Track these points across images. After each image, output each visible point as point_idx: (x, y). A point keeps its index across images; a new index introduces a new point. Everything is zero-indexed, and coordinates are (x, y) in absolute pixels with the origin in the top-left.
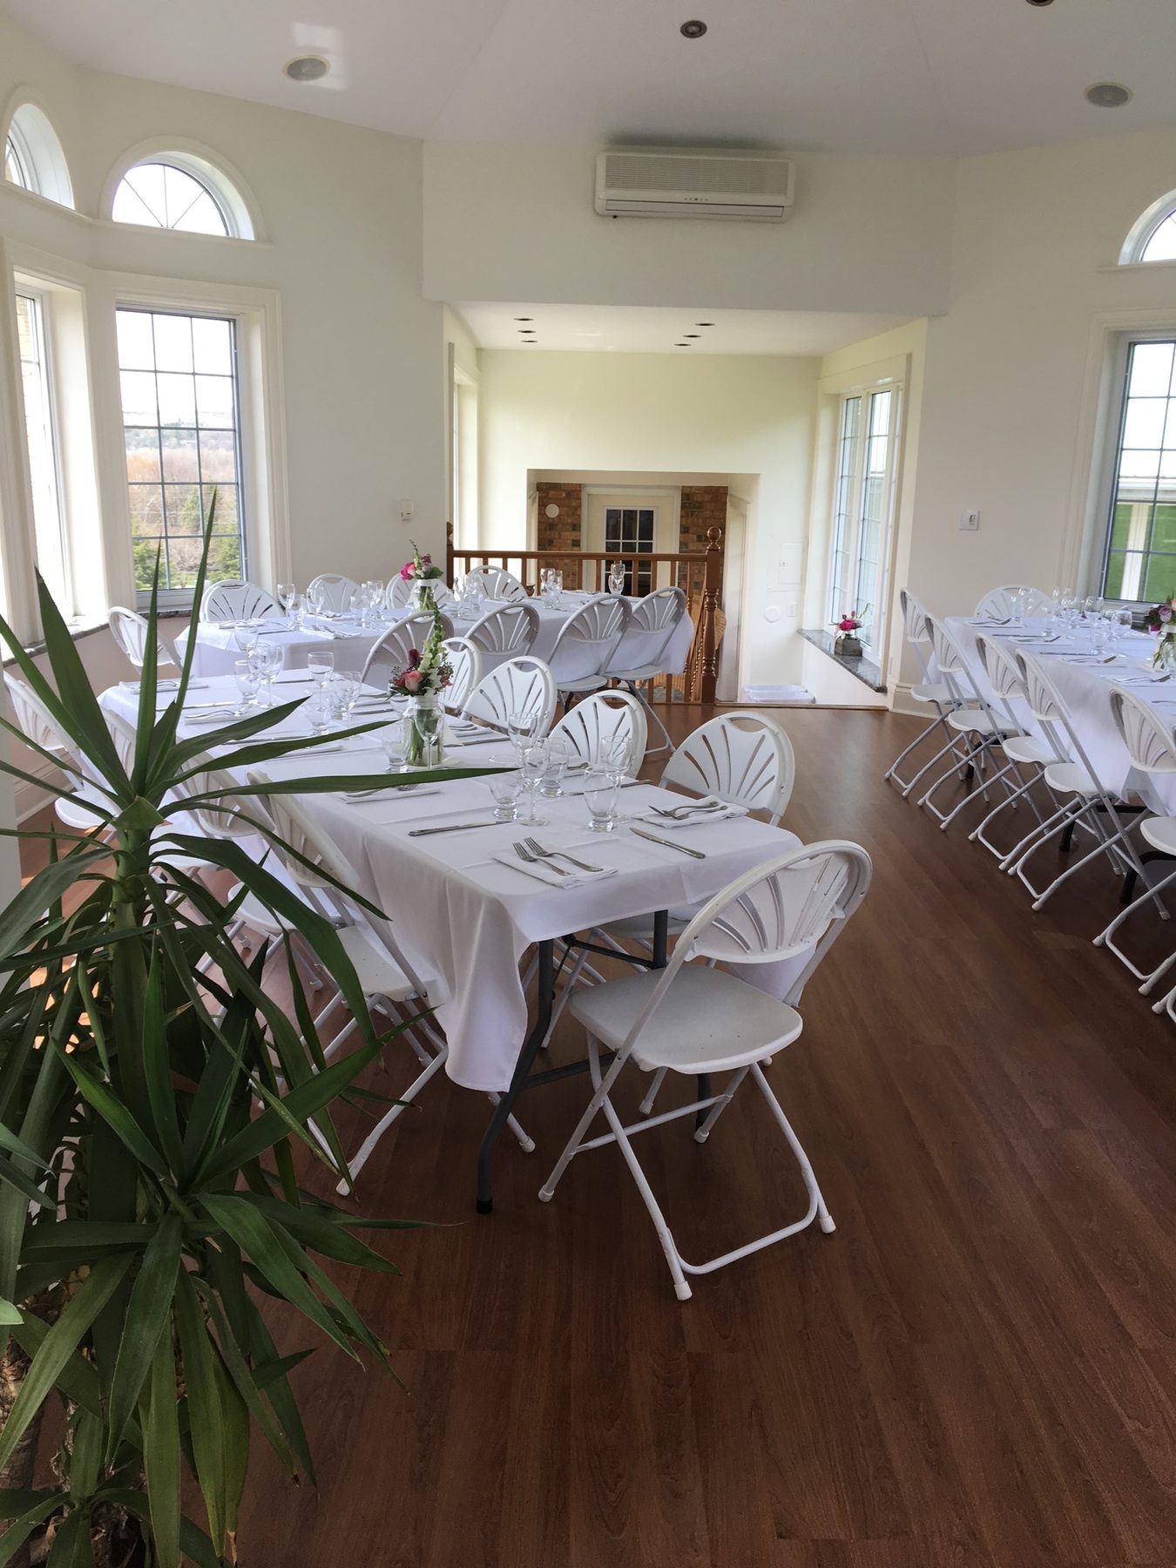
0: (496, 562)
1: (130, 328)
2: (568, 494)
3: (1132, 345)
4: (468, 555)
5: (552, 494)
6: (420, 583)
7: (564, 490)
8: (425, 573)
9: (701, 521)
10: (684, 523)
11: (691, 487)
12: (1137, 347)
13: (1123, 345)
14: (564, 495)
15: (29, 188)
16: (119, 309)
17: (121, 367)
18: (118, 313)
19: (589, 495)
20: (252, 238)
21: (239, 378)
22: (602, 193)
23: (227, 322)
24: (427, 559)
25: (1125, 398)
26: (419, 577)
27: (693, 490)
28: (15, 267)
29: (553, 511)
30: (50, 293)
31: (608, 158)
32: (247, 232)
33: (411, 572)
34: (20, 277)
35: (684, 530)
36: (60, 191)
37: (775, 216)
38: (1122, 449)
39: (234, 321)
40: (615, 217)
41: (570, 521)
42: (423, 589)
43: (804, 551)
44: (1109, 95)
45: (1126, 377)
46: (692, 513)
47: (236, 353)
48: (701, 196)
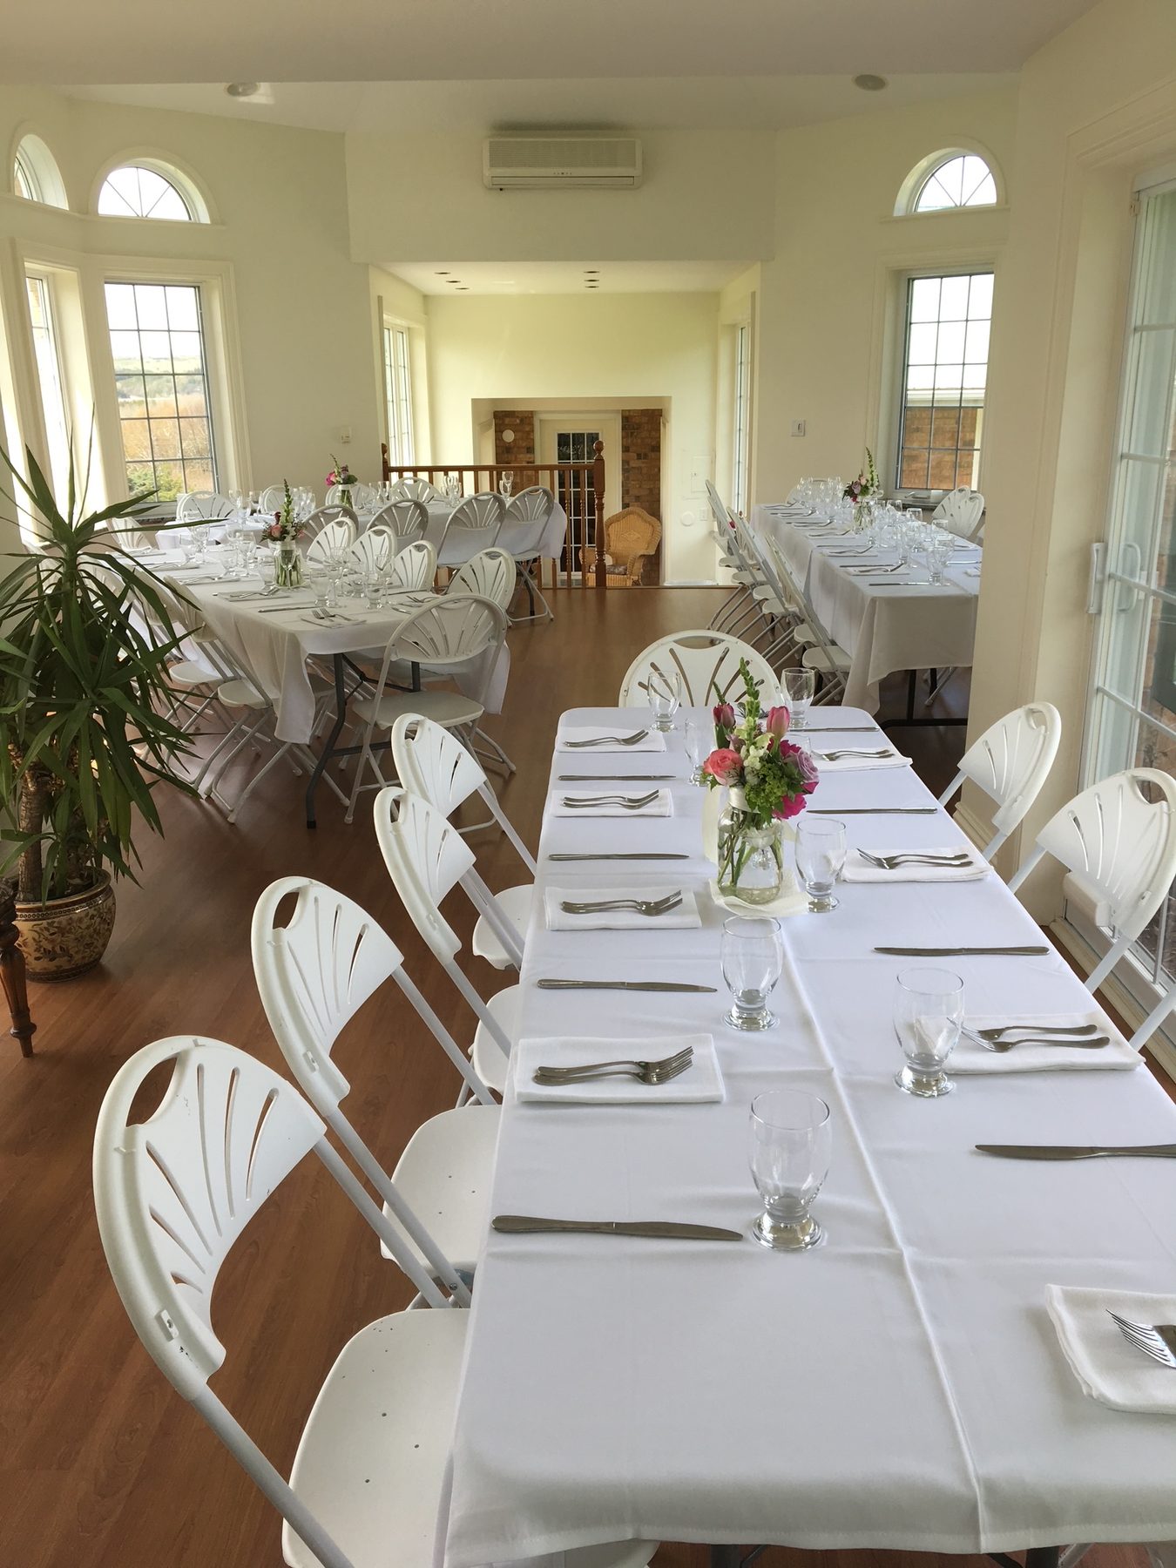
0: (424, 476)
1: (117, 297)
2: (522, 420)
3: (911, 280)
4: (401, 470)
5: (507, 421)
6: (340, 487)
7: (518, 417)
8: (343, 479)
9: (639, 441)
10: (625, 443)
11: (629, 411)
12: (916, 282)
13: (903, 283)
14: (518, 421)
15: (35, 199)
16: (106, 283)
17: (111, 328)
18: (106, 285)
19: (541, 420)
20: (209, 222)
21: (204, 332)
22: (487, 172)
23: (193, 289)
24: (345, 469)
25: (908, 324)
26: (339, 483)
27: (632, 414)
28: (25, 259)
29: (509, 436)
30: (54, 274)
31: (491, 143)
32: (205, 218)
33: (333, 479)
34: (27, 265)
35: (626, 449)
36: (57, 198)
37: (630, 184)
38: (908, 366)
39: (199, 287)
40: (501, 189)
41: (524, 445)
42: (343, 491)
43: (712, 462)
44: (871, 82)
45: (907, 307)
46: (632, 433)
47: (201, 314)
48: (568, 171)
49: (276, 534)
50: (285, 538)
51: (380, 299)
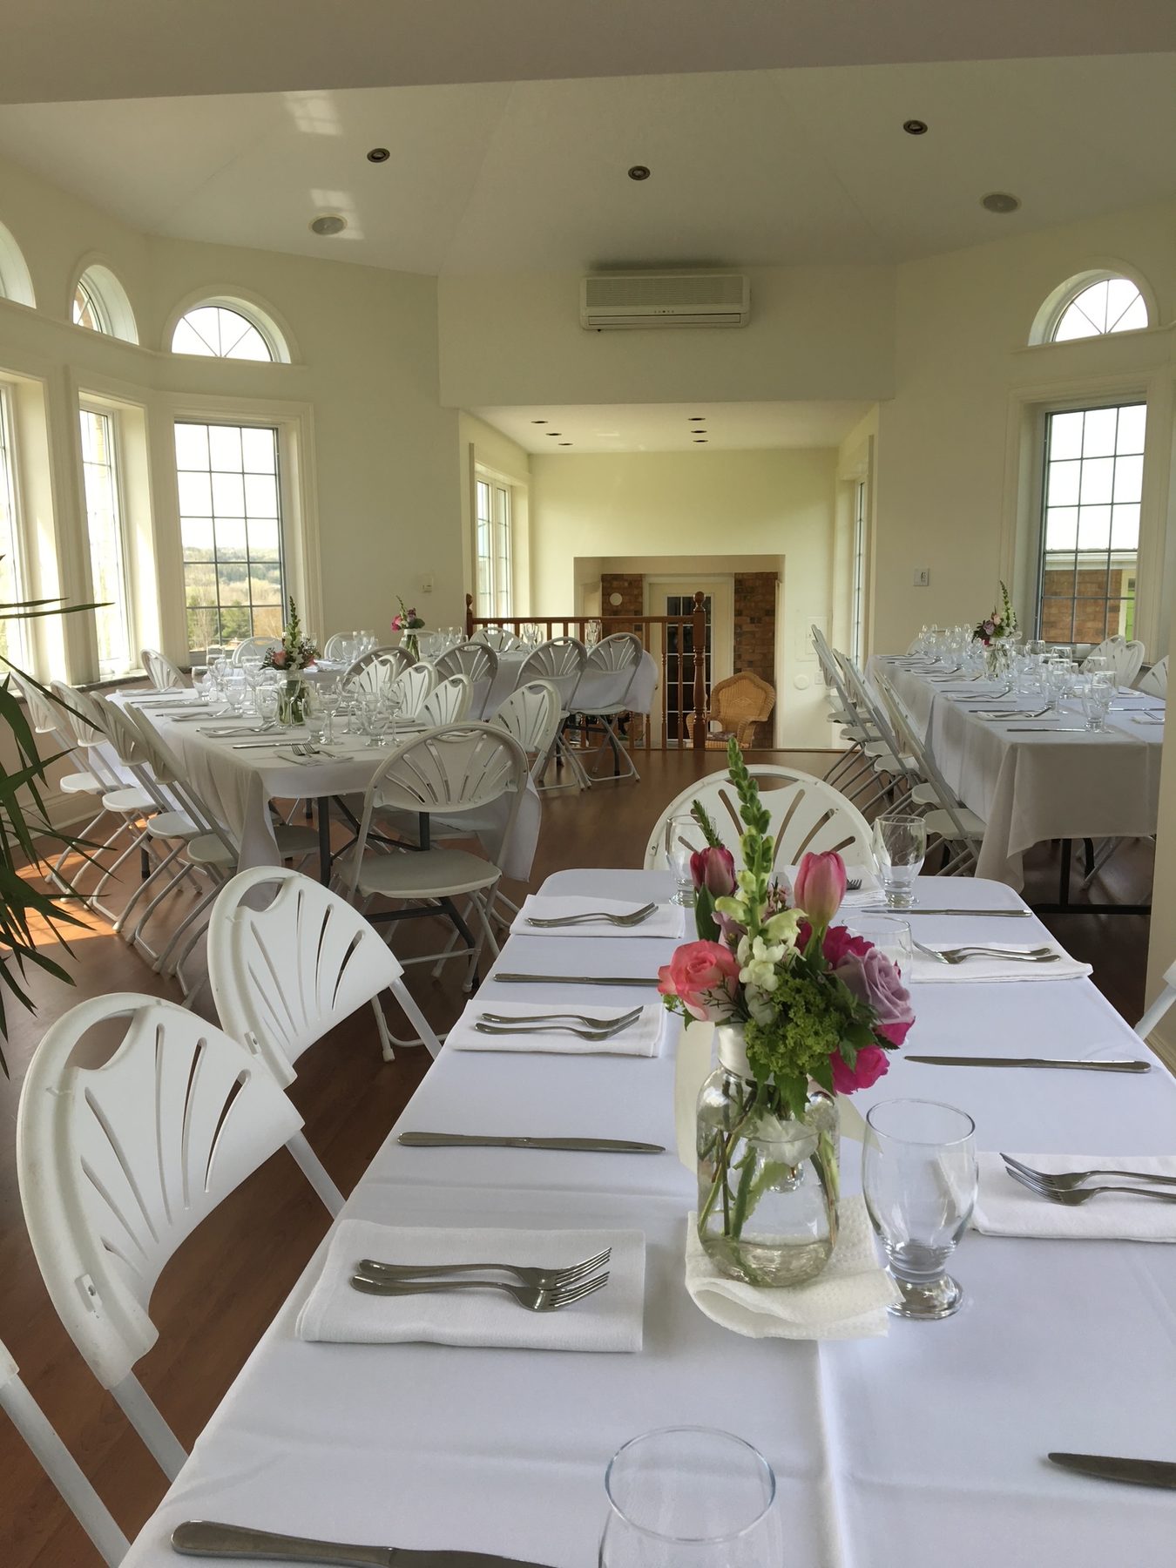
0: (509, 627)
1: (189, 440)
2: (630, 584)
3: (1049, 416)
4: (485, 622)
5: (615, 584)
6: (406, 632)
7: (626, 580)
8: (409, 623)
9: (753, 604)
10: (738, 607)
11: (743, 574)
12: (1056, 418)
13: (1040, 419)
14: (626, 584)
15: (105, 332)
16: (176, 422)
17: (178, 469)
18: (176, 425)
19: (650, 584)
20: (290, 362)
21: (281, 475)
22: (585, 311)
23: (271, 431)
24: (412, 612)
25: (1046, 463)
26: (404, 627)
27: (745, 577)
28: (80, 389)
29: (616, 599)
30: (120, 411)
31: (588, 281)
32: (286, 358)
33: (399, 623)
34: (82, 395)
35: (738, 613)
36: (128, 332)
37: (735, 322)
38: (1047, 507)
39: (277, 429)
40: (599, 330)
41: (632, 608)
42: (409, 636)
43: (828, 622)
44: (1001, 203)
45: (1045, 443)
46: (745, 597)
47: (278, 456)
48: (670, 309)
49: (281, 662)
50: (290, 666)
51: (471, 446)
